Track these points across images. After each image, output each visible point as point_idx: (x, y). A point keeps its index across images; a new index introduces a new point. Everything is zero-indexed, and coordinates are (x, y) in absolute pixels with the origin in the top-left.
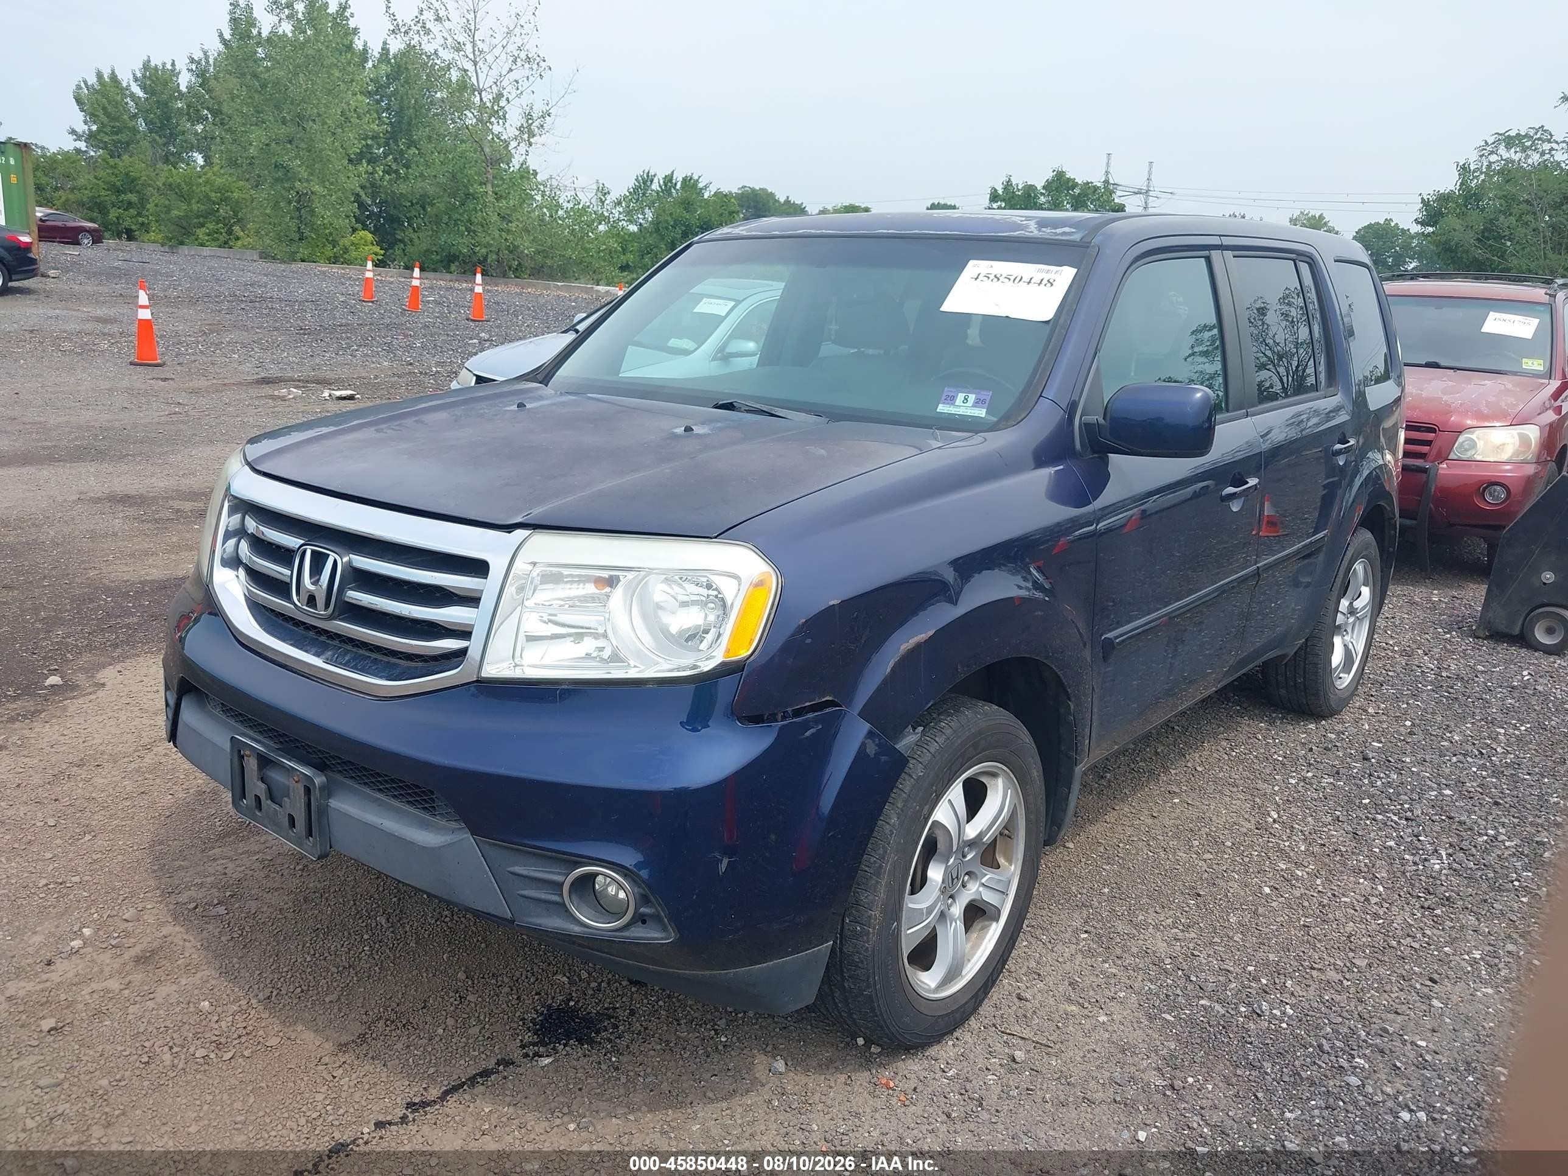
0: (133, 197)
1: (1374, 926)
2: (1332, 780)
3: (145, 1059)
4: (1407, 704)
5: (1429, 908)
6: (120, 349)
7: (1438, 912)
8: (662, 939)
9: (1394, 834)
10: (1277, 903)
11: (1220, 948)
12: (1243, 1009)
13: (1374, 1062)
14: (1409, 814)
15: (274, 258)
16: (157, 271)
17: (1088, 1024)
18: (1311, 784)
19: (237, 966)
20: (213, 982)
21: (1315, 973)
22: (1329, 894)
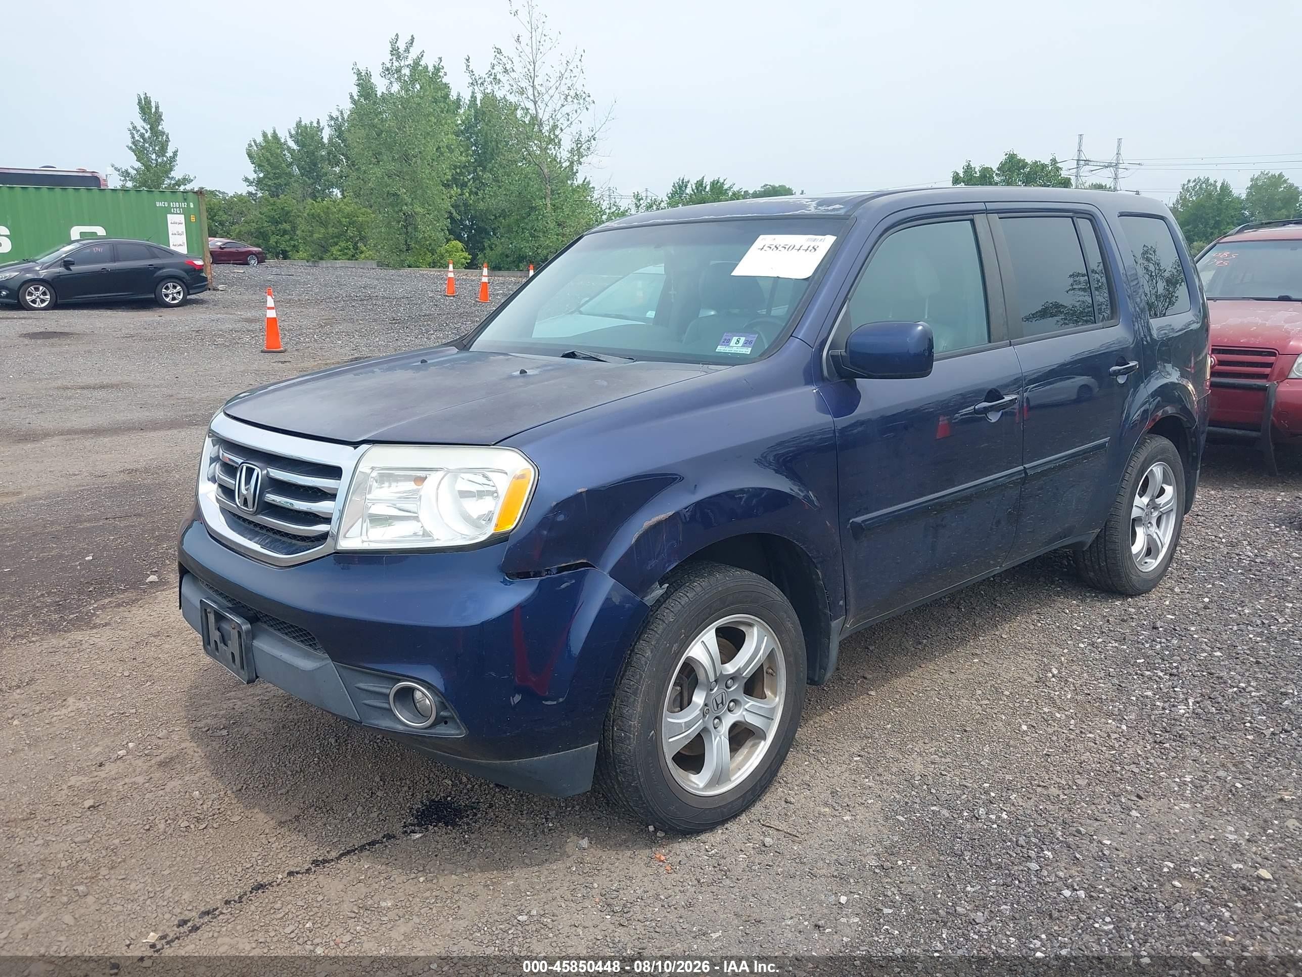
0: (287, 226)
1: (1107, 756)
2: (1117, 645)
3: (147, 827)
4: (1213, 584)
5: (1160, 742)
6: (257, 341)
7: (1167, 745)
8: (457, 735)
9: (1155, 686)
10: (1030, 737)
11: (967, 770)
12: (965, 814)
13: (1059, 854)
14: (1175, 671)
15: (388, 265)
16: (298, 281)
17: (834, 821)
18: (1097, 648)
19: (224, 769)
20: (206, 779)
21: (1039, 790)
22: (1078, 732)
